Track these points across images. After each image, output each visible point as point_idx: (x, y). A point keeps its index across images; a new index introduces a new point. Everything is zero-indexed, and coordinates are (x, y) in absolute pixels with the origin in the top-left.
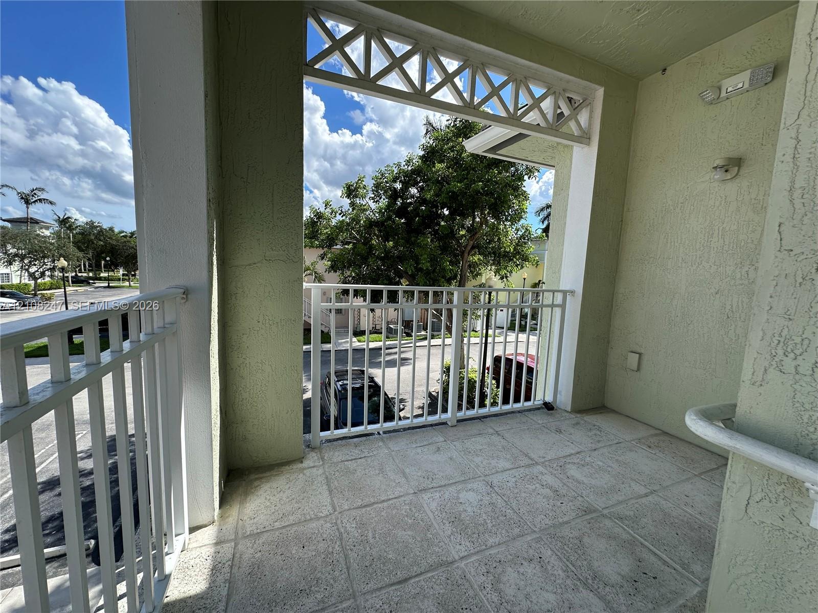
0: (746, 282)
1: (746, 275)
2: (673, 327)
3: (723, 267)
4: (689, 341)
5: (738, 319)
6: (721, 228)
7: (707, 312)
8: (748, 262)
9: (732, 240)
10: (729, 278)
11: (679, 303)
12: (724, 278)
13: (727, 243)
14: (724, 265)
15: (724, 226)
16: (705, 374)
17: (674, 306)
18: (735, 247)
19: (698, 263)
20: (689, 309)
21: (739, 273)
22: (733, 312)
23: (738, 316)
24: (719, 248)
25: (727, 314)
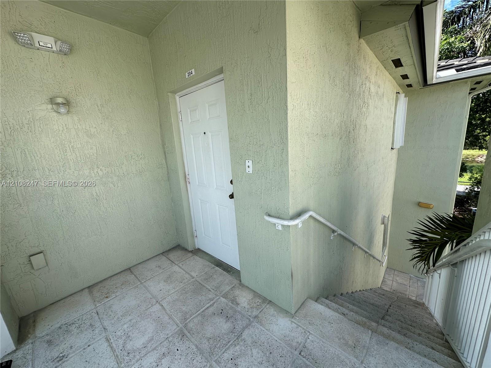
0: (99, 178)
1: (98, 174)
2: (62, 219)
3: (82, 171)
4: (78, 224)
5: (102, 199)
6: (71, 146)
7: (83, 201)
8: (95, 167)
9: (81, 154)
10: (88, 177)
11: (60, 202)
12: (85, 178)
13: (78, 155)
14: (82, 170)
15: (72, 144)
16: (97, 237)
17: (57, 205)
18: (85, 158)
19: (63, 171)
20: (70, 203)
21: (93, 173)
22: (98, 196)
23: (102, 198)
24: (74, 159)
25: (96, 198)
